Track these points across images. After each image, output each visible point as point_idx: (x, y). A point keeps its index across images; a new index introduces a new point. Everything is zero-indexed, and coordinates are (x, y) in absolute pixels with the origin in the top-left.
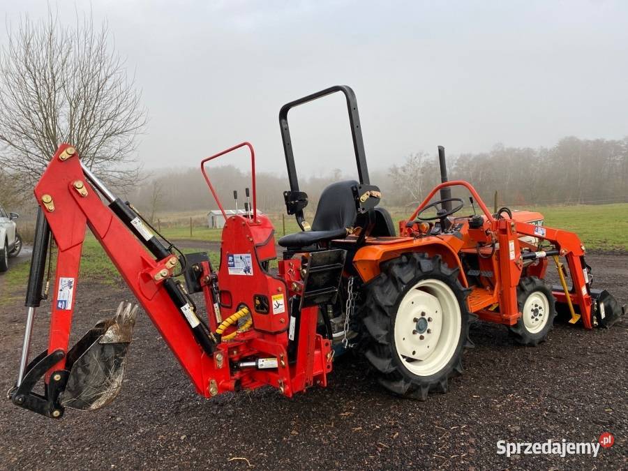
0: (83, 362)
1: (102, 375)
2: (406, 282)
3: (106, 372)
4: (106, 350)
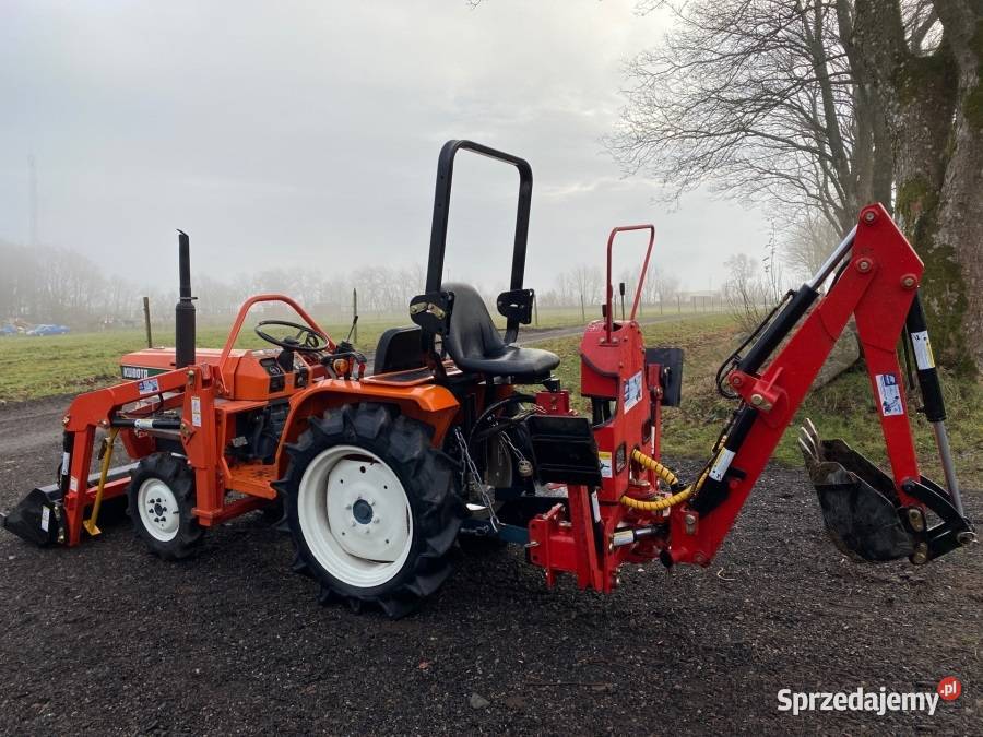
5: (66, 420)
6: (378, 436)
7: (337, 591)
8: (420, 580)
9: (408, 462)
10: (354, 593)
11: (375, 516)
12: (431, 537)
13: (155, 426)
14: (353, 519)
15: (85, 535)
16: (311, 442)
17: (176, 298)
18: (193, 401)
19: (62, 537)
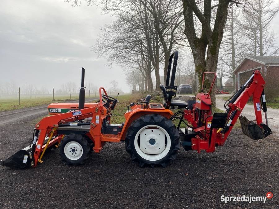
5: (38, 126)
6: (161, 122)
7: (147, 163)
8: (172, 156)
9: (171, 127)
10: (153, 163)
11: (156, 142)
12: (176, 145)
13: (78, 125)
14: (149, 144)
15: (38, 163)
16: (140, 125)
17: (79, 87)
18: (96, 117)
19: (33, 164)
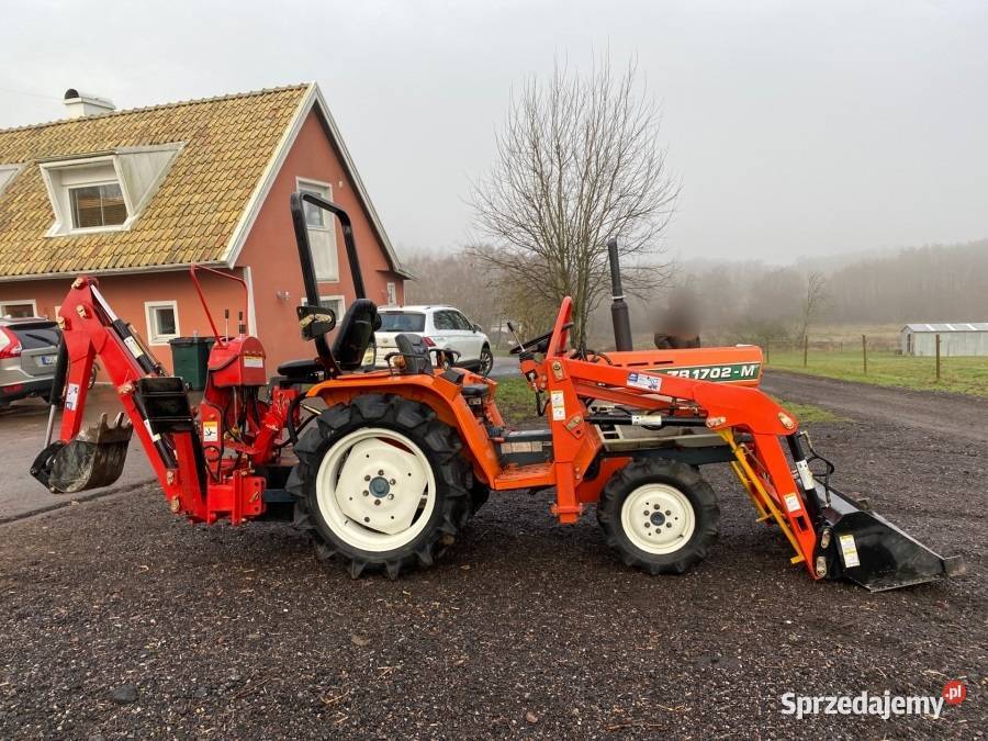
0: (64, 452)
1: (76, 467)
2: (335, 427)
3: (79, 465)
4: (81, 446)
